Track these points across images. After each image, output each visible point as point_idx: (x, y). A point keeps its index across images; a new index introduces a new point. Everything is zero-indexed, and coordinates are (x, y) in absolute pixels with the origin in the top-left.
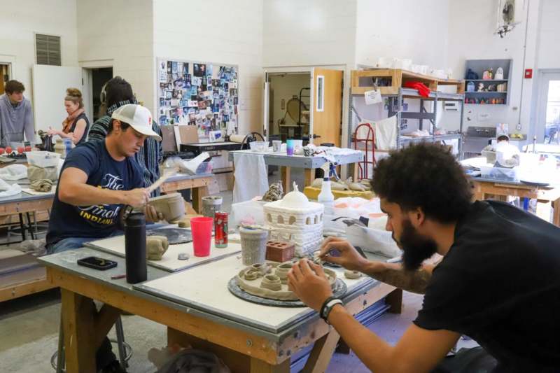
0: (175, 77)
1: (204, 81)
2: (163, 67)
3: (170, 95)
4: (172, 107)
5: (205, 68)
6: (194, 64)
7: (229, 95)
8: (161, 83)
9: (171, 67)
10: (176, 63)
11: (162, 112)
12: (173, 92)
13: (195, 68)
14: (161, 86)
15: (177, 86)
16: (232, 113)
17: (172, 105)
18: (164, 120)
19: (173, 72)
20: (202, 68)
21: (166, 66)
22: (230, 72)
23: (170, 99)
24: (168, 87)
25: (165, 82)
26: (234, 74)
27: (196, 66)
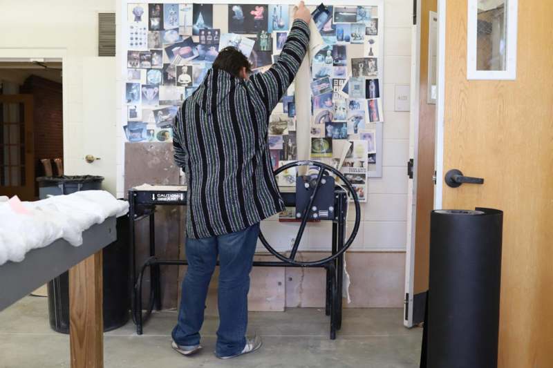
0: (171, 38)
1: (264, 42)
2: (138, 18)
3: (157, 76)
4: (161, 103)
5: (265, 14)
6: (231, 6)
7: (348, 73)
8: (130, 53)
9: (161, 16)
10: (175, 6)
11: (133, 114)
12: (165, 71)
13: (231, 13)
14: (129, 59)
15: (177, 57)
16: (358, 118)
17: (161, 98)
18: (140, 131)
19: (166, 26)
20: (258, 13)
21: (145, 16)
22: (352, 19)
23: (158, 85)
24: (150, 60)
25: (144, 48)
26: (368, 24)
27: (235, 9)
